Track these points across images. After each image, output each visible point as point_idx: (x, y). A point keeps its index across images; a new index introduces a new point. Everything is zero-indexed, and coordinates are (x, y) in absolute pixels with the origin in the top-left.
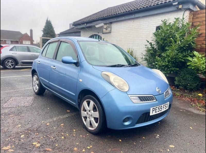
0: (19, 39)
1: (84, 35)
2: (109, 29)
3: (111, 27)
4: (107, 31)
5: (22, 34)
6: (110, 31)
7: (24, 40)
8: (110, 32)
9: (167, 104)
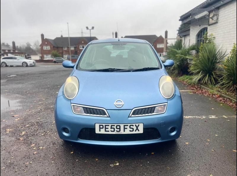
0: (154, 43)
1: (194, 31)
2: (215, 18)
3: (218, 15)
4: (213, 22)
5: (157, 37)
6: (216, 20)
7: (158, 44)
8: (216, 23)
9: (136, 125)
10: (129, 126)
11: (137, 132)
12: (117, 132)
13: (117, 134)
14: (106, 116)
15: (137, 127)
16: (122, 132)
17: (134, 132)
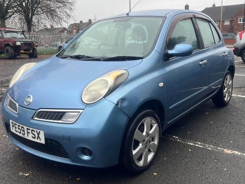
9: (36, 131)
10: (31, 130)
11: (38, 141)
12: (22, 135)
13: (22, 136)
14: (16, 112)
15: (38, 134)
16: (26, 136)
17: (35, 140)
